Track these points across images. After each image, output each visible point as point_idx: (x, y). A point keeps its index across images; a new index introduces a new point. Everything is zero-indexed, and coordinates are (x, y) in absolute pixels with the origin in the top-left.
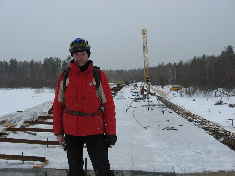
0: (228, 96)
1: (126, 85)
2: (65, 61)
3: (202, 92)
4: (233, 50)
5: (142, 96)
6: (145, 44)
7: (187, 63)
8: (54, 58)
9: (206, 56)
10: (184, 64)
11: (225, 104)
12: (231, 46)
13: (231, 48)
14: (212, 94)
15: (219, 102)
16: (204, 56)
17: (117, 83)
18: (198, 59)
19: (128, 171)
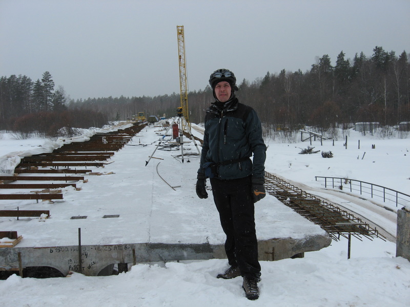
0: (322, 139)
1: (149, 124)
2: (38, 81)
3: (280, 133)
4: (330, 63)
5: (175, 141)
6: (182, 51)
7: (255, 84)
8: (18, 77)
9: (286, 73)
10: (249, 86)
11: (316, 152)
12: (327, 56)
13: (327, 59)
14: (295, 136)
15: (307, 149)
16: (283, 72)
17: (134, 120)
18: (273, 77)
19: (141, 244)
